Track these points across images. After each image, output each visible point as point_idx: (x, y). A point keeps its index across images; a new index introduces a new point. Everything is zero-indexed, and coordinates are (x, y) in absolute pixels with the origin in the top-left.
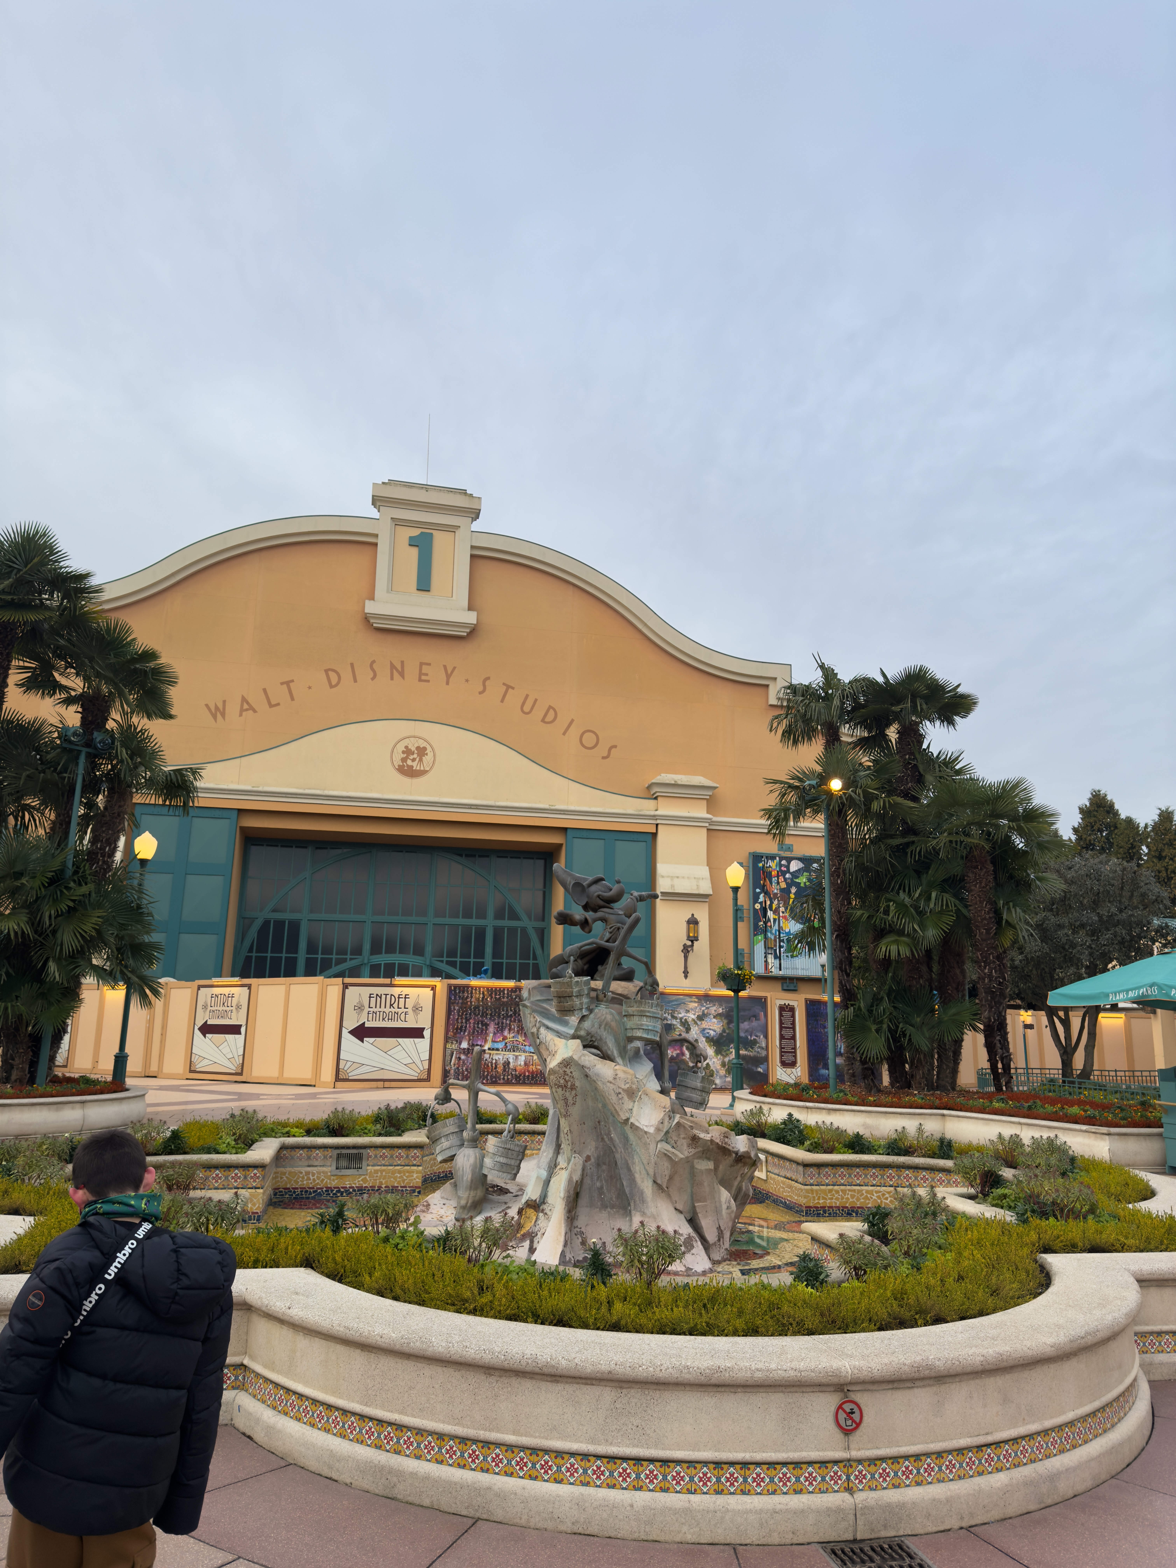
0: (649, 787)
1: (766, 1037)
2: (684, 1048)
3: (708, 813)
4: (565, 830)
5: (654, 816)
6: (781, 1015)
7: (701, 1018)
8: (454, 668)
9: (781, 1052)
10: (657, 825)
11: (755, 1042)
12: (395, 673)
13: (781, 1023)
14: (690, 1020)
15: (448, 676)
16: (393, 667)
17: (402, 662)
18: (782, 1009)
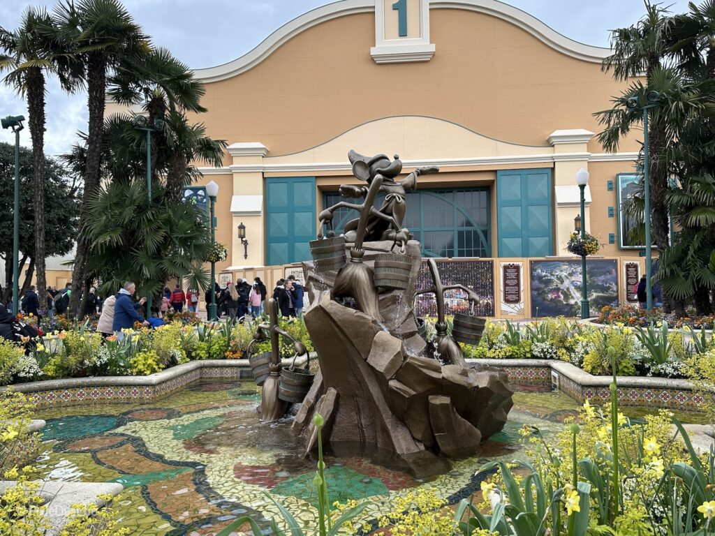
0: (548, 141)
1: (617, 284)
2: (560, 293)
3: (588, 152)
4: (496, 171)
5: (552, 157)
6: (627, 270)
7: (571, 275)
9: (627, 293)
10: (554, 163)
11: (609, 288)
13: (627, 275)
14: (563, 276)
18: (628, 266)
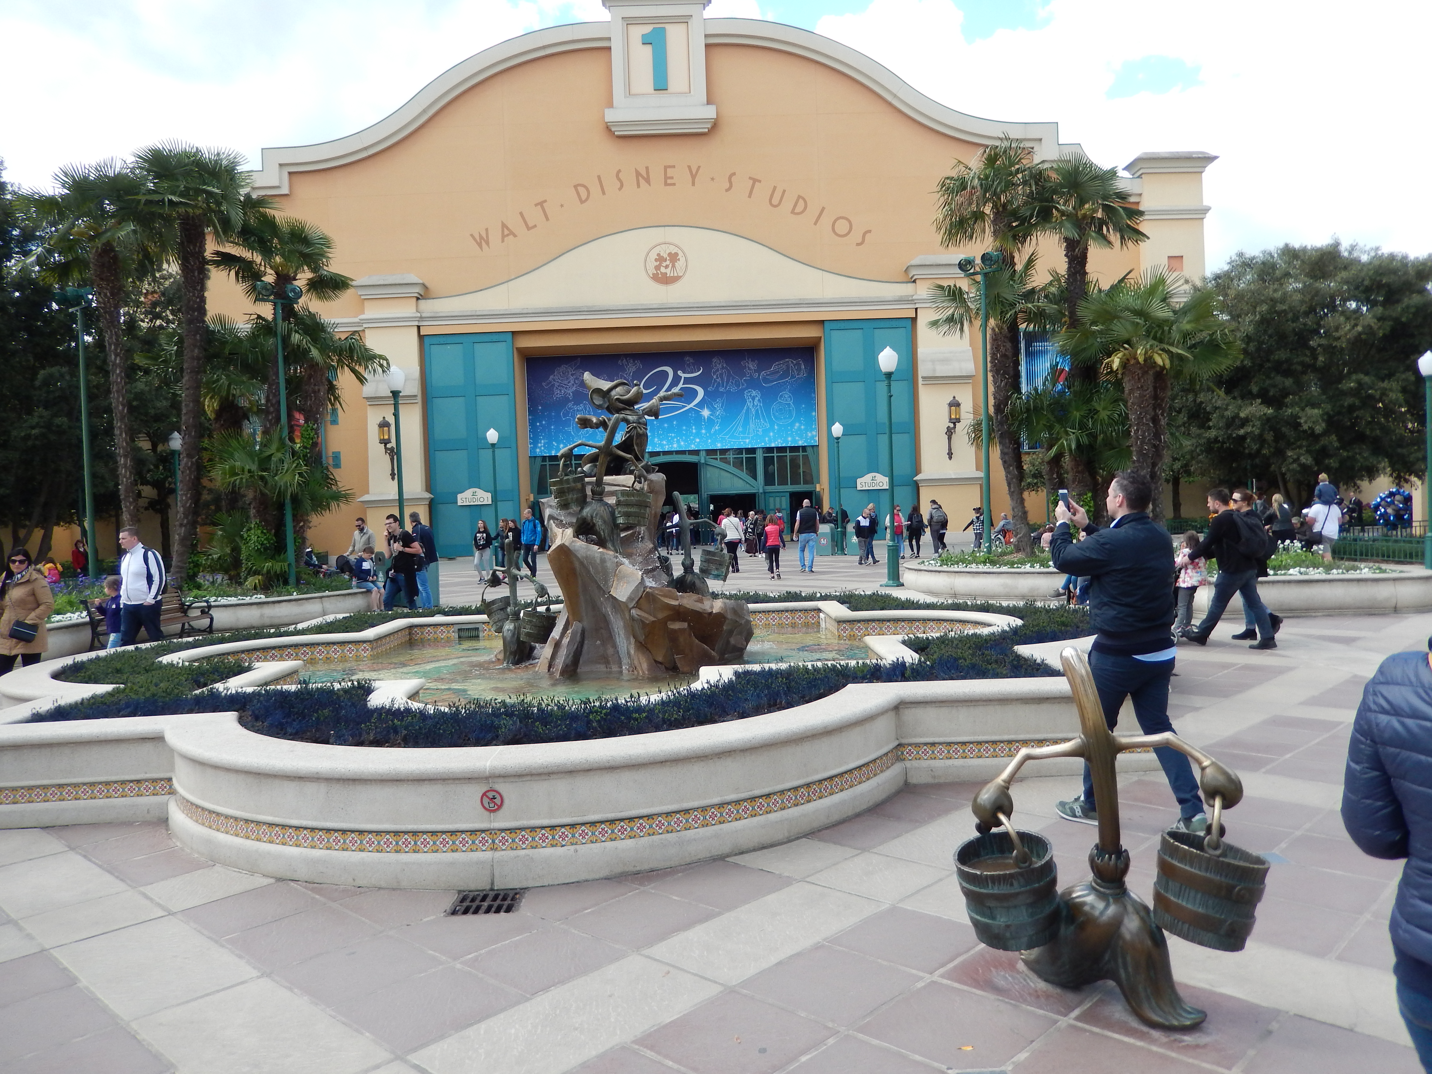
0: (907, 270)
4: (822, 322)
5: (913, 300)
8: (699, 167)
10: (916, 309)
12: (642, 181)
15: (693, 177)
16: (638, 174)
17: (647, 168)
